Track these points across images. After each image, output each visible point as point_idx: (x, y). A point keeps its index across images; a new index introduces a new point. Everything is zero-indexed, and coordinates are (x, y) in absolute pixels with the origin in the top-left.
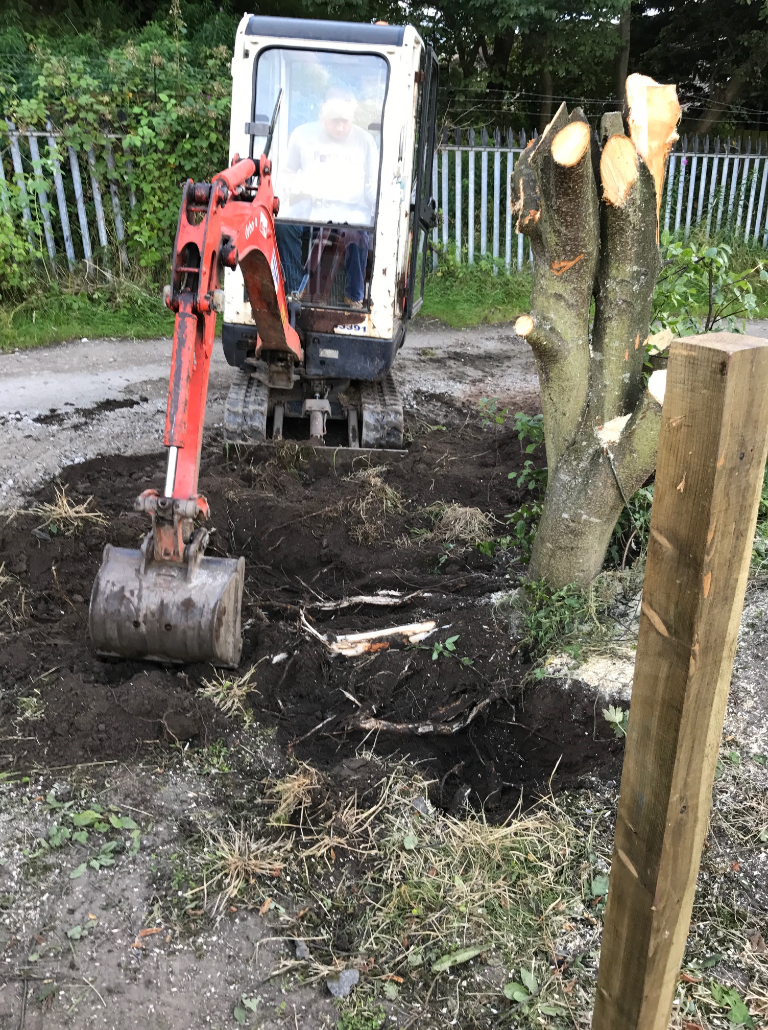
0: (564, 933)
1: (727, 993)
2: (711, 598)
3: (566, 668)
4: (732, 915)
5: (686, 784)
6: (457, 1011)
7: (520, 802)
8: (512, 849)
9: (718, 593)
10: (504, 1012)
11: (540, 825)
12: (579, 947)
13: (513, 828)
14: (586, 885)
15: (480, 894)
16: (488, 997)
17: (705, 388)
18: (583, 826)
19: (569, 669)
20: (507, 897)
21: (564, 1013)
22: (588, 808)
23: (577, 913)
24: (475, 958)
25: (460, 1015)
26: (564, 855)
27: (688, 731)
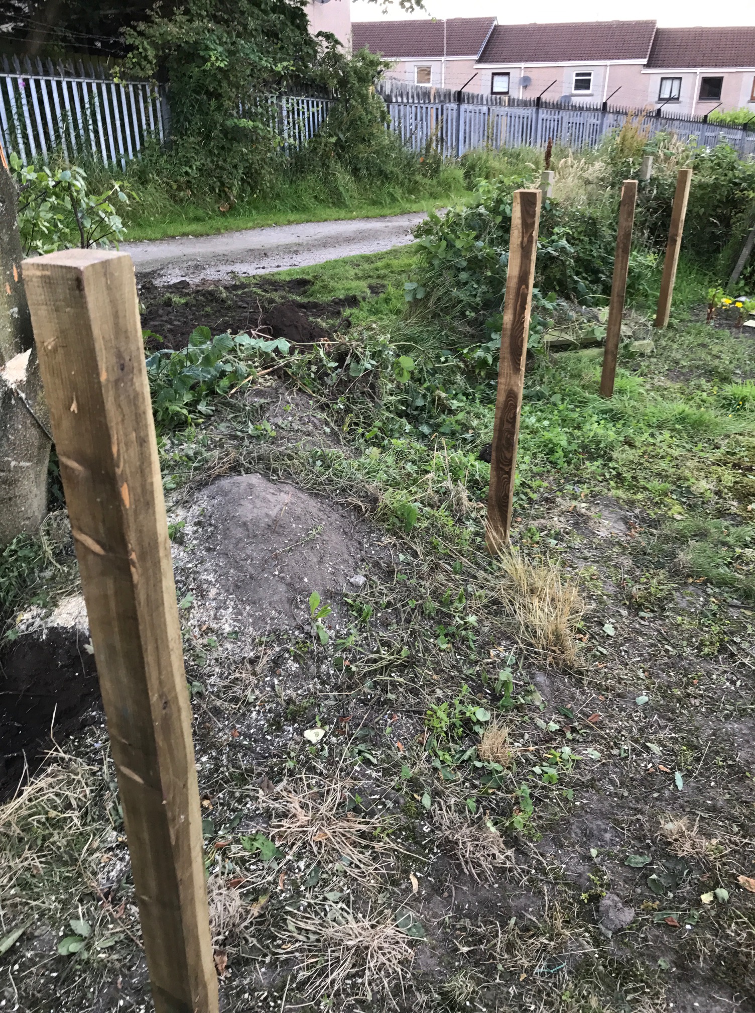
0: (104, 867)
1: (255, 840)
2: (133, 507)
3: (38, 619)
4: (242, 774)
5: (161, 683)
6: (16, 996)
7: (26, 767)
8: (30, 815)
9: (139, 500)
10: (64, 969)
11: (53, 780)
12: (121, 870)
13: (25, 795)
14: (113, 813)
15: (8, 875)
16: (45, 966)
17: (68, 306)
18: (96, 761)
19: (42, 619)
20: (38, 864)
21: (122, 936)
22: (97, 742)
23: (111, 842)
24: (20, 939)
25: (21, 997)
26: (85, 796)
27: (149, 634)
